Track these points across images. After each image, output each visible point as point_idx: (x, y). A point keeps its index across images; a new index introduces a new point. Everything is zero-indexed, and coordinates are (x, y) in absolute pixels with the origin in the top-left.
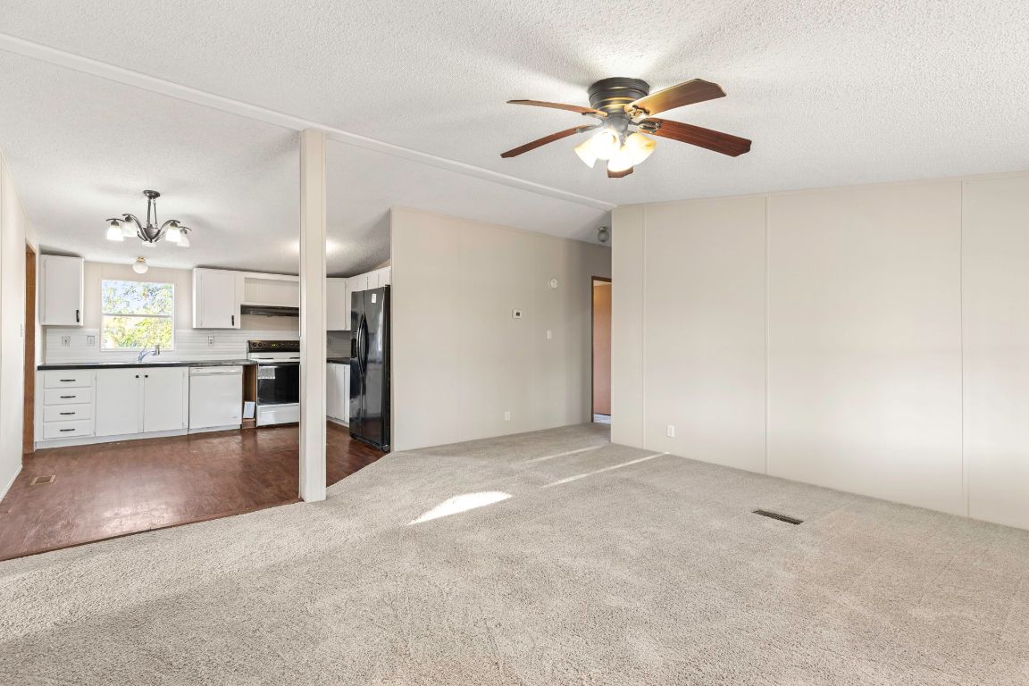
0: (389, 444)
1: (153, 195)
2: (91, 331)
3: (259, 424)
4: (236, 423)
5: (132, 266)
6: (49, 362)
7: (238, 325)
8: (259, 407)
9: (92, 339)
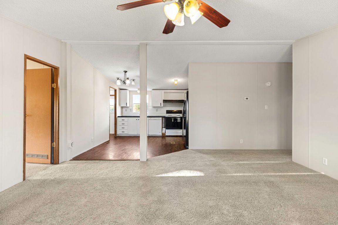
0: (188, 146)
1: (126, 72)
2: (130, 108)
3: (166, 135)
4: (161, 134)
5: (137, 91)
6: (124, 115)
7: (162, 106)
8: (166, 130)
9: (131, 110)
